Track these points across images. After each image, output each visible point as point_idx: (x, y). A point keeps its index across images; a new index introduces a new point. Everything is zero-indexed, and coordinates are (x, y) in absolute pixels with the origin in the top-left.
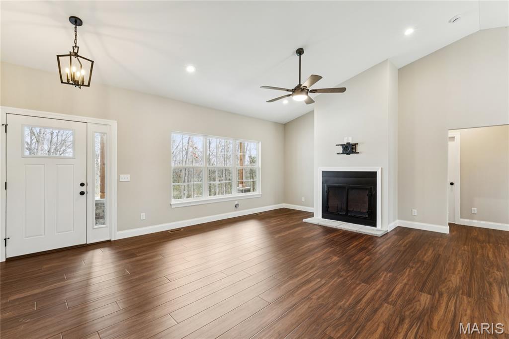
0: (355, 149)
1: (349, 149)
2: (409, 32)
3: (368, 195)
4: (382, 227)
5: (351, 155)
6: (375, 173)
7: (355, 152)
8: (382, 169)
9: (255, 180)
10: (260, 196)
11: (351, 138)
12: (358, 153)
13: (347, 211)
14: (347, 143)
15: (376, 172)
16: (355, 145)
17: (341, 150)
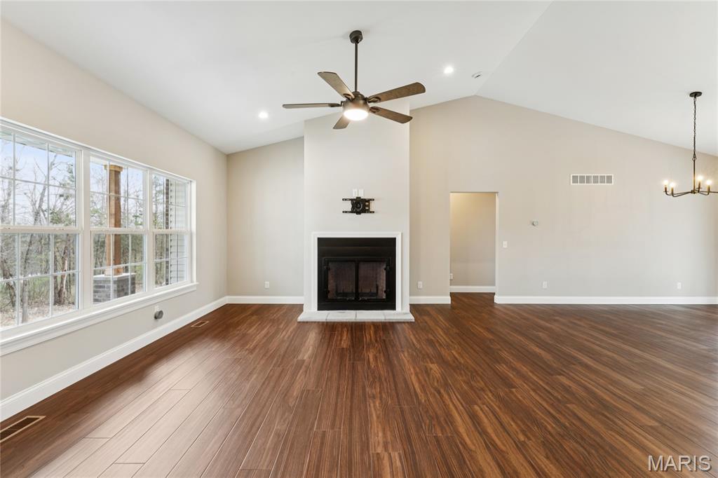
0: (369, 206)
1: (360, 206)
2: (449, 70)
3: (385, 269)
4: (402, 309)
5: (363, 215)
6: (394, 240)
7: (368, 211)
8: (402, 234)
9: (169, 259)
10: (195, 289)
11: (362, 190)
12: (373, 212)
13: (357, 294)
14: (357, 198)
15: (395, 238)
16: (368, 201)
17: (349, 206)
